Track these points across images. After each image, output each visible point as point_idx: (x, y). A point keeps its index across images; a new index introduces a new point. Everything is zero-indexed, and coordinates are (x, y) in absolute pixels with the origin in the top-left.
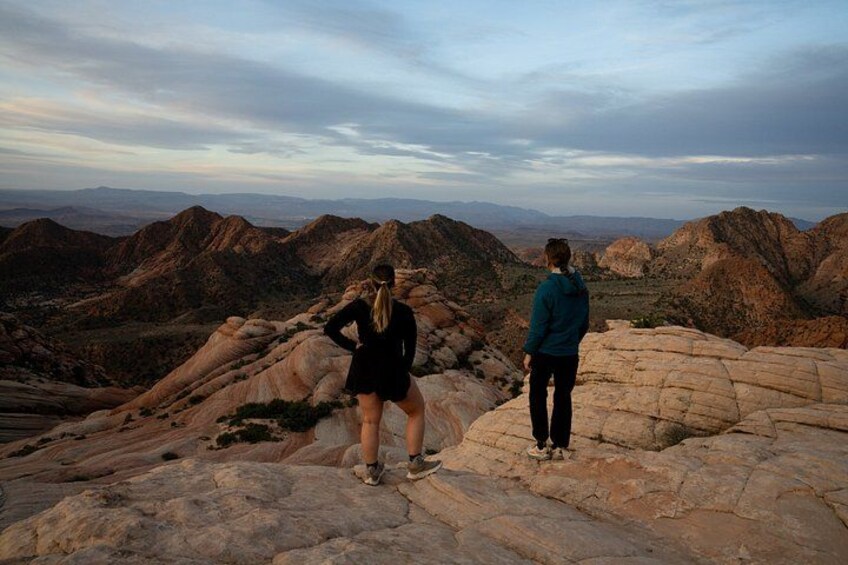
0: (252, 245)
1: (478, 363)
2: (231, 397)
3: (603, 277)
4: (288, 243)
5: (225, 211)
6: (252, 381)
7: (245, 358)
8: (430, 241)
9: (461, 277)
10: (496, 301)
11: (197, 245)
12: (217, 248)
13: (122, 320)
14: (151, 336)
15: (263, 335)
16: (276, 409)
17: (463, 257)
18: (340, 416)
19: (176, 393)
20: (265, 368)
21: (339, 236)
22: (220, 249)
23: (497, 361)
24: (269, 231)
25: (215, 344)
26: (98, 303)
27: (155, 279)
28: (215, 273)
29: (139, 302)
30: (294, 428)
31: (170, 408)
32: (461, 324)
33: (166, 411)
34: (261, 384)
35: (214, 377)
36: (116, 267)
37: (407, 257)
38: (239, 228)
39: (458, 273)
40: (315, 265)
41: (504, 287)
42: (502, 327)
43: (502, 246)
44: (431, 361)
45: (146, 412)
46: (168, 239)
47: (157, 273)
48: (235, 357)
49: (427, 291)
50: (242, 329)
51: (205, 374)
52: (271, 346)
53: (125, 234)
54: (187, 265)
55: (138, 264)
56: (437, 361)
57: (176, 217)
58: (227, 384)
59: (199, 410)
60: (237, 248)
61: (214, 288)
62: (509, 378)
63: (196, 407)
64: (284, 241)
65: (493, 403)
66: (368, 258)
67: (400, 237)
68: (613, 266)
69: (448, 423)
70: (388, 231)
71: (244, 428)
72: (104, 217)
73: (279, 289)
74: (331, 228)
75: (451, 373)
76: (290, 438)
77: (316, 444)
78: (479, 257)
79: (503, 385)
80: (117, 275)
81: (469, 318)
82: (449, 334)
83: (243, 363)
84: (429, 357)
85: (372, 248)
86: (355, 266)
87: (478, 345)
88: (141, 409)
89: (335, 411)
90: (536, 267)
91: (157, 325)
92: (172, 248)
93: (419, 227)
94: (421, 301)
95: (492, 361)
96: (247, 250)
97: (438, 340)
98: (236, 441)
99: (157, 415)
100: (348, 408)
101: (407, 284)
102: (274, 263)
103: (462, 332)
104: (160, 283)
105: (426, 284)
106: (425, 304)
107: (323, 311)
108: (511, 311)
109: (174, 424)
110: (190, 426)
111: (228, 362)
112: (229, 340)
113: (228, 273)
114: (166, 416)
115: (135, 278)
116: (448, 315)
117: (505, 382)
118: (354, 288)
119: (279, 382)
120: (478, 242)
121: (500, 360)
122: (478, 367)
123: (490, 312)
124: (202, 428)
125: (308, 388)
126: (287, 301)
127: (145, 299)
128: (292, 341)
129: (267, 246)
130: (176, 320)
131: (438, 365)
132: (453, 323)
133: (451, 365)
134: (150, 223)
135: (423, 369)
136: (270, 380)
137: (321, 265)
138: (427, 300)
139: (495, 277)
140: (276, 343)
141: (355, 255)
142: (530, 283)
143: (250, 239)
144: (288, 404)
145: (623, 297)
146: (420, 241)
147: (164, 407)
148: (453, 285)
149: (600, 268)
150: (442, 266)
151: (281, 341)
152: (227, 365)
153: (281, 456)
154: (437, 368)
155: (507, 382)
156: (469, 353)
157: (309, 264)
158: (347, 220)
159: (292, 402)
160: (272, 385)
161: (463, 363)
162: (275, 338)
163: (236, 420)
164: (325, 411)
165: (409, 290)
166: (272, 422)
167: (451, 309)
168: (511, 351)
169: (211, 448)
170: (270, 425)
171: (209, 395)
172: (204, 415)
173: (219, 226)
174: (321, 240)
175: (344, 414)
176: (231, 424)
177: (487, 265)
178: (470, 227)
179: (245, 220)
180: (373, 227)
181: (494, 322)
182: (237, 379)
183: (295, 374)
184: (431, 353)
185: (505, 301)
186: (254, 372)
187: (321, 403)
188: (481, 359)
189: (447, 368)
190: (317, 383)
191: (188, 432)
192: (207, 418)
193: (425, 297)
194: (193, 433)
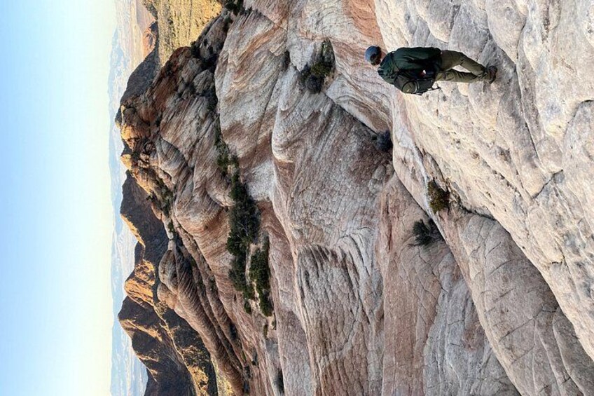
0: (149, 271)
2: (229, 297)
4: (145, 243)
6: (215, 273)
7: (196, 281)
12: (151, 298)
15: (174, 264)
16: (236, 246)
18: (246, 175)
19: (227, 354)
20: (204, 260)
22: (152, 296)
25: (184, 313)
30: (256, 224)
31: (242, 363)
34: (218, 264)
35: (212, 314)
38: (135, 282)
44: (204, 93)
46: (146, 337)
48: (195, 291)
50: (168, 286)
51: (208, 322)
52: (185, 254)
55: (168, 359)
56: (205, 87)
57: (128, 333)
58: (218, 300)
59: (242, 332)
62: (226, 17)
64: (144, 246)
71: (254, 283)
76: (265, 229)
77: (272, 198)
80: (177, 373)
82: (183, 79)
83: (201, 283)
84: (203, 95)
87: (195, 51)
89: (241, 179)
92: (153, 333)
97: (188, 89)
98: (268, 293)
100: (240, 166)
103: (181, 68)
109: (254, 363)
110: (254, 344)
111: (199, 298)
112: (179, 298)
114: (248, 368)
116: (165, 82)
119: (216, 245)
122: (214, 49)
124: (257, 333)
125: (220, 212)
129: (148, 259)
132: (173, 77)
133: (211, 74)
136: (214, 254)
138: (150, 103)
140: (183, 251)
143: (144, 272)
147: (241, 368)
151: (182, 245)
152: (201, 299)
153: (283, 237)
155: (229, 18)
156: (201, 59)
160: (218, 252)
161: (210, 64)
162: (179, 250)
164: (240, 191)
165: (141, 120)
166: (249, 251)
167: (160, 79)
169: (274, 323)
170: (252, 252)
171: (229, 319)
172: (245, 327)
173: (134, 298)
175: (245, 170)
176: (252, 297)
179: (128, 278)
182: (214, 289)
183: (207, 227)
184: (198, 94)
186: (208, 272)
188: (208, 46)
189: (213, 77)
190: (216, 203)
191: (259, 348)
192: (248, 325)
193: (147, 104)
194: (261, 343)
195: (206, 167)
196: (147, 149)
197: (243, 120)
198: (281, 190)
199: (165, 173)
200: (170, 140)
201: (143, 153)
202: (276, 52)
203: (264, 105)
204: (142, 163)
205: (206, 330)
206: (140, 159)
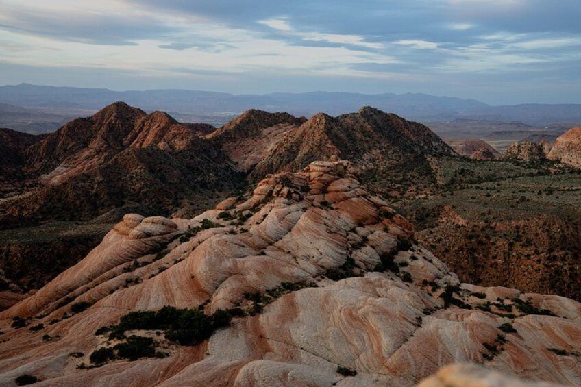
0: (177, 141)
1: (405, 264)
2: (118, 303)
3: (552, 170)
4: (212, 139)
5: (148, 108)
6: (146, 285)
7: (140, 260)
8: (359, 135)
9: (393, 172)
10: (430, 197)
11: (121, 142)
12: (141, 145)
13: (42, 219)
14: (71, 236)
15: (162, 234)
16: (166, 318)
17: (395, 152)
18: (239, 326)
19: (58, 299)
20: (162, 270)
21: (265, 132)
22: (143, 146)
23: (427, 262)
24: (195, 127)
25: (109, 244)
26: (17, 202)
27: (76, 177)
28: (137, 170)
29: (60, 200)
30: (184, 341)
31: (47, 318)
32: (386, 221)
33: (42, 321)
34: (154, 289)
35: (103, 280)
36: (37, 166)
37: (336, 152)
38: (163, 125)
39: (390, 168)
40: (240, 161)
41: (440, 182)
42: (437, 225)
43: (437, 139)
44: (351, 262)
45: (19, 323)
46: (91, 136)
47: (79, 171)
48: (129, 259)
49: (347, 185)
50: (138, 228)
51: (93, 278)
52: (170, 246)
53: (48, 132)
54: (110, 162)
55: (59, 162)
56: (357, 262)
57: (98, 113)
58: (117, 289)
59: (79, 321)
60: (161, 145)
61: (138, 185)
62: (440, 282)
63: (77, 316)
64: (208, 137)
65: (420, 313)
66: (295, 153)
67: (328, 131)
68: (565, 159)
69: (366, 337)
70: (315, 125)
71: (125, 341)
72: (26, 114)
73: (204, 185)
74: (258, 123)
75: (373, 276)
76: (177, 353)
77: (207, 360)
78: (412, 151)
79: (434, 290)
80: (38, 174)
81: (394, 214)
82: (372, 232)
83: (137, 265)
84: (348, 258)
85: (299, 143)
86: (281, 161)
87: (404, 244)
88: (16, 318)
89: (234, 320)
90: (474, 161)
91: (78, 224)
92: (95, 145)
93: (348, 120)
94: (341, 196)
95: (420, 262)
96: (171, 147)
97: (359, 239)
98: (113, 358)
99: (31, 326)
100: (249, 317)
101: (325, 177)
102: (199, 159)
103: (386, 230)
104: (82, 180)
105: (348, 177)
106: (346, 198)
107: (233, 207)
108: (447, 208)
109: (46, 337)
110: (66, 338)
111: (121, 264)
112: (124, 239)
113: (152, 170)
114: (41, 327)
115: (57, 176)
116: (371, 211)
117: (436, 287)
118: (267, 182)
119: (174, 287)
120: (411, 136)
121: (431, 261)
122: (405, 269)
123: (423, 208)
124: (76, 342)
125: (207, 293)
126: (212, 198)
127: (66, 197)
128: (194, 240)
129: (191, 142)
130: (98, 218)
131: (359, 267)
132: (376, 221)
133: (373, 267)
134: (73, 120)
135: (341, 271)
136: (165, 284)
137: (246, 161)
138: (347, 194)
139: (429, 171)
140: (177, 242)
141: (282, 150)
142: (468, 177)
143: (175, 136)
144: (180, 312)
145: (577, 192)
146: (349, 136)
147: (41, 317)
148: (384, 180)
149: (548, 160)
150: (372, 160)
151: (183, 240)
152: (119, 267)
153: (163, 376)
154: (356, 270)
155: (439, 287)
156: (394, 253)
157: (235, 160)
158: (274, 114)
159: (186, 309)
160: (167, 289)
161: (387, 264)
162: (175, 237)
163: (117, 332)
164: (222, 320)
165: (328, 184)
166: (158, 334)
167: (375, 205)
168: (447, 251)
169: (82, 367)
170: (156, 338)
171: (95, 302)
172: (83, 326)
173: (143, 122)
174: (247, 136)
175: (244, 324)
176: (111, 337)
177: (420, 159)
178: (403, 119)
179: (169, 116)
180: (300, 121)
181: (428, 219)
182: (129, 282)
183: (193, 277)
184: (351, 253)
185: (439, 197)
186: (149, 275)
187: (219, 311)
188: (409, 261)
189: (369, 270)
190: (217, 288)
191: (60, 347)
192: (86, 329)
193: (346, 191)
194: (65, 349)
195: (259, 273)
196: (294, 195)
197: (299, 321)
198: (210, 373)
199: (265, 216)
200: (300, 222)
201: (289, 191)
202: (360, 360)
203: (307, 347)
204: (279, 189)
205: (87, 274)
206: (283, 187)
